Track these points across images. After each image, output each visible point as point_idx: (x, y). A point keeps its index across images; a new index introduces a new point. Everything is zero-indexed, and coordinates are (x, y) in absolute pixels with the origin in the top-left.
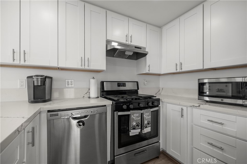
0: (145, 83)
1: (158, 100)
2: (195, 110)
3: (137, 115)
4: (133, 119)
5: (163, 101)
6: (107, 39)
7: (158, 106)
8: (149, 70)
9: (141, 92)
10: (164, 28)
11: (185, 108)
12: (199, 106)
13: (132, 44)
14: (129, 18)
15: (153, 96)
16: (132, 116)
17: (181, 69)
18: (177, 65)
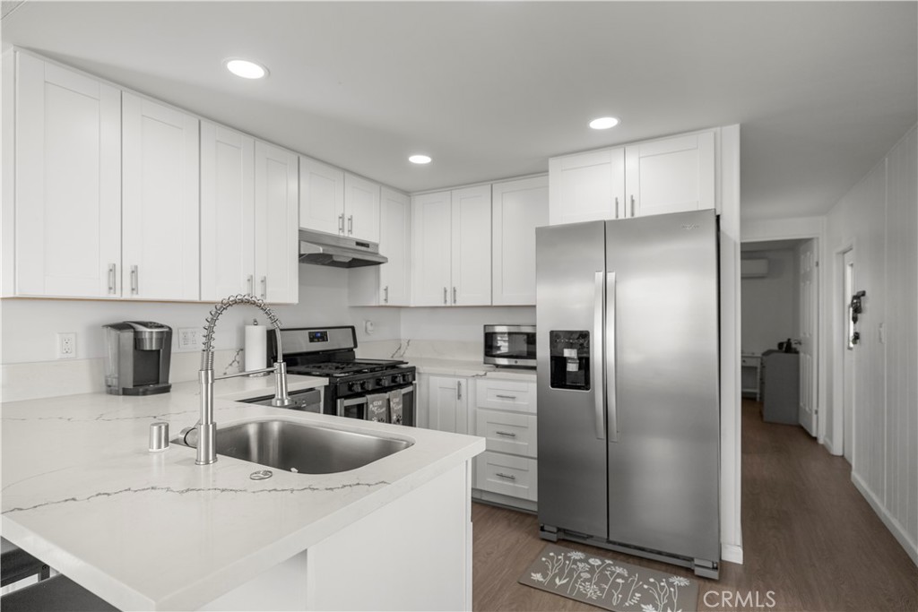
0: (370, 328)
1: (413, 370)
2: (481, 383)
3: (380, 403)
4: (373, 412)
5: (421, 371)
6: (301, 226)
7: (411, 384)
8: (386, 300)
9: (360, 354)
10: (419, 201)
11: (463, 381)
12: (485, 374)
13: (350, 236)
14: (347, 174)
15: (402, 363)
16: (371, 406)
17: (455, 301)
18: (445, 291)
